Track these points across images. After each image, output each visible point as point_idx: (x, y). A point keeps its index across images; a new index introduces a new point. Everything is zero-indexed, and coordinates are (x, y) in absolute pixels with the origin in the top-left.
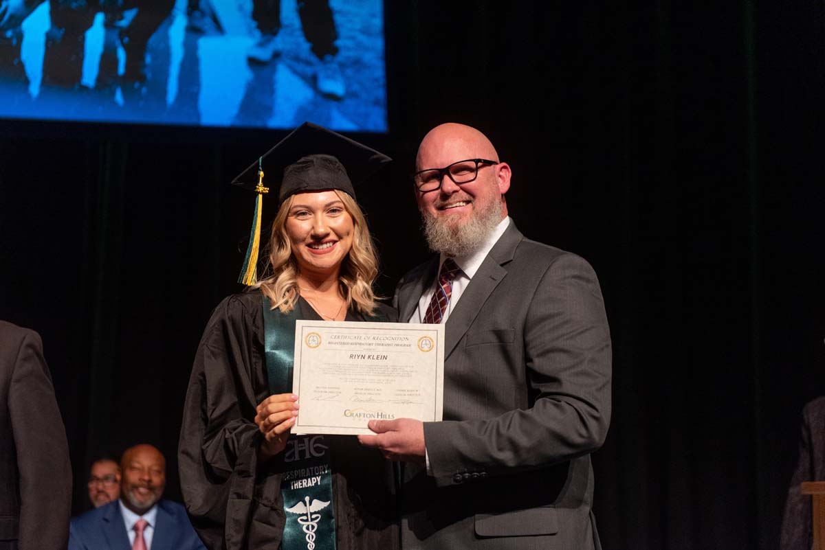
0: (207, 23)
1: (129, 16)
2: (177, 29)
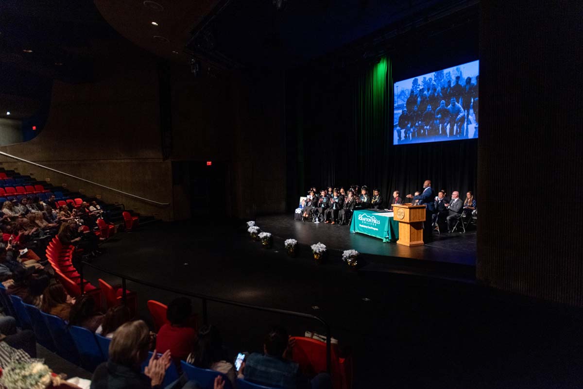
0: (469, 123)
1: (459, 123)
2: (465, 125)
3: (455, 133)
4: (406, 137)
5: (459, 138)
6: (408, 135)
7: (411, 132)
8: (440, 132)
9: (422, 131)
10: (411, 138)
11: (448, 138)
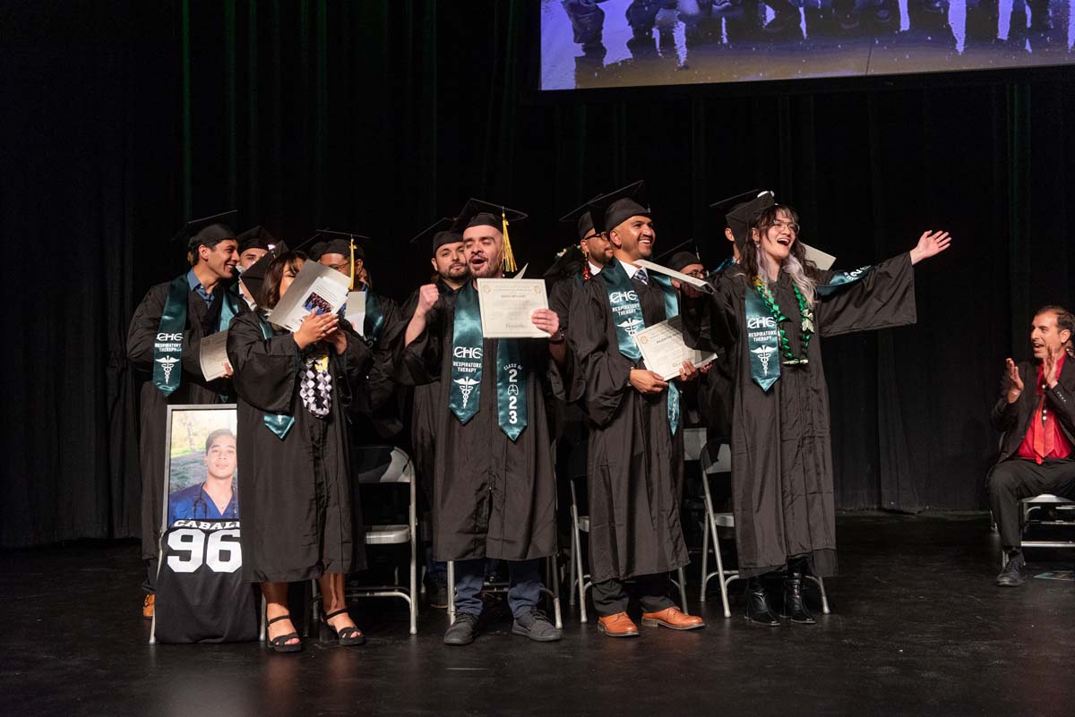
3: (1003, 32)
4: (640, 43)
5: (1029, 56)
6: (656, 34)
7: (683, 17)
8: (905, 25)
9: (770, 14)
10: (682, 52)
11: (959, 57)
